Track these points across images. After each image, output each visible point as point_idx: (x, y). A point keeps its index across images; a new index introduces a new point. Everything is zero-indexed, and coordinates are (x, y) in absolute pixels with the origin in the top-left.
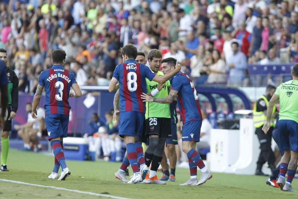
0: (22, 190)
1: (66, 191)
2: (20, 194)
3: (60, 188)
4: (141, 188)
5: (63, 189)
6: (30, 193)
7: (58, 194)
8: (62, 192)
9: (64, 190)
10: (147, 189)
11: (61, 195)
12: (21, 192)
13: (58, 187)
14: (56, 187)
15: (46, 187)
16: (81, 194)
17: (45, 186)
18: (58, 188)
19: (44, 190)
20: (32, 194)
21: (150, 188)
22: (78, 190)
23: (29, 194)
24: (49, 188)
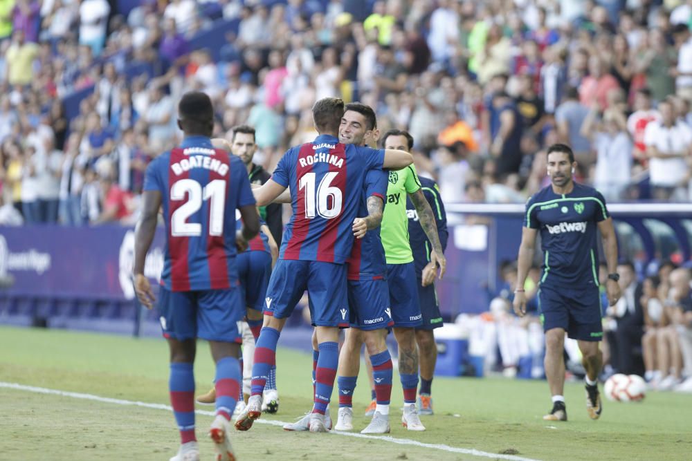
0: (317, 446)
1: (419, 447)
2: (312, 454)
3: (403, 440)
4: (593, 439)
5: (410, 442)
6: (335, 452)
7: (400, 454)
8: (408, 450)
9: (413, 446)
10: (605, 441)
11: (408, 455)
12: (313, 450)
13: (399, 438)
14: (396, 438)
15: (371, 439)
16: (453, 453)
18: (400, 440)
19: (368, 445)
20: (340, 455)
21: (612, 440)
22: (446, 444)
23: (333, 455)
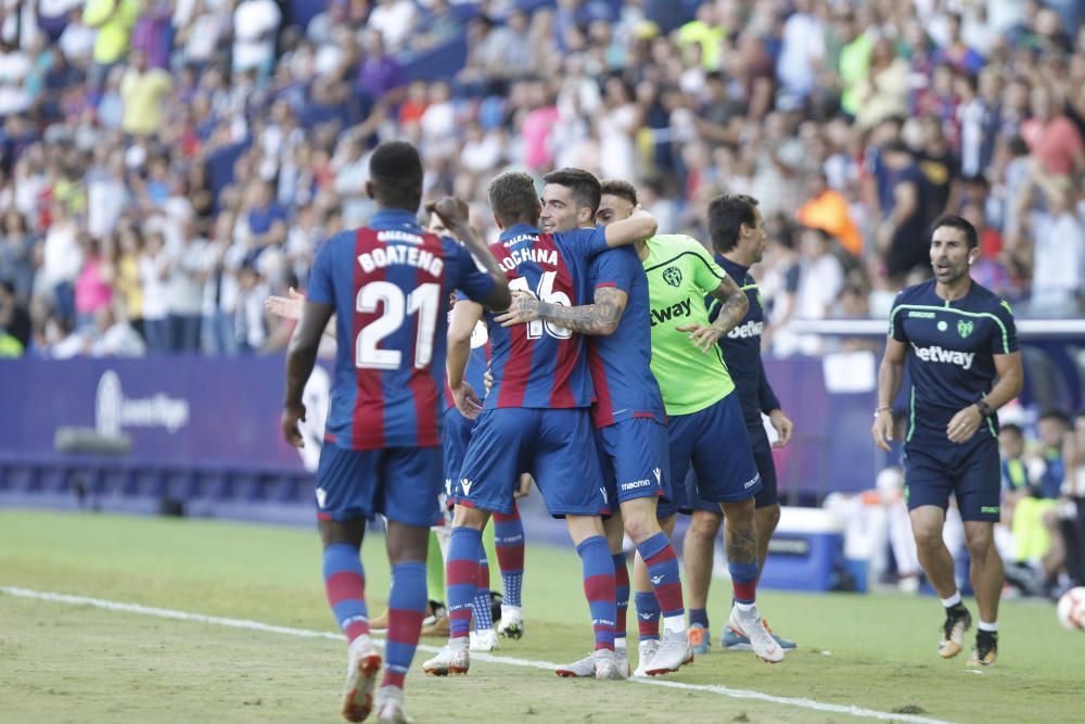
0: (606, 701)
1: (768, 702)
2: (599, 713)
3: (743, 692)
4: (1040, 690)
5: (754, 695)
6: (637, 710)
7: (738, 714)
8: (750, 707)
9: (758, 701)
10: (1060, 693)
11: (750, 716)
12: (601, 707)
13: (736, 688)
14: (731, 688)
15: (692, 690)
16: (819, 712)
17: (691, 686)
18: (738, 691)
19: (687, 700)
20: (644, 715)
21: (1071, 691)
22: (809, 698)
23: (632, 715)
24: (703, 691)
